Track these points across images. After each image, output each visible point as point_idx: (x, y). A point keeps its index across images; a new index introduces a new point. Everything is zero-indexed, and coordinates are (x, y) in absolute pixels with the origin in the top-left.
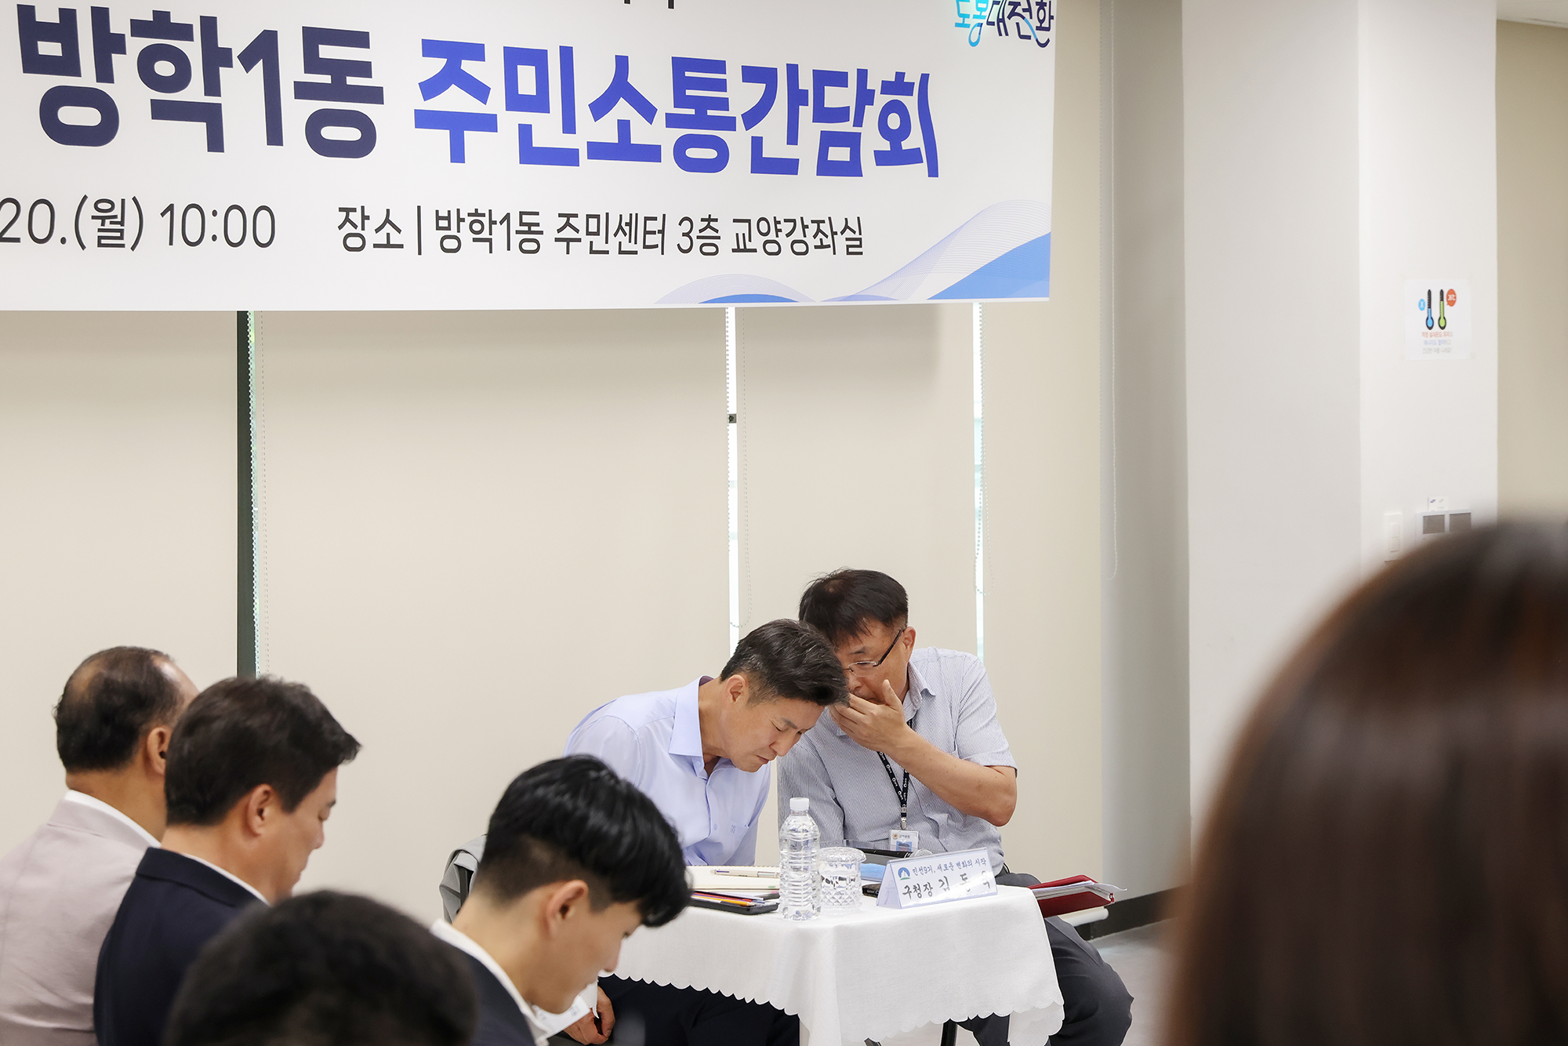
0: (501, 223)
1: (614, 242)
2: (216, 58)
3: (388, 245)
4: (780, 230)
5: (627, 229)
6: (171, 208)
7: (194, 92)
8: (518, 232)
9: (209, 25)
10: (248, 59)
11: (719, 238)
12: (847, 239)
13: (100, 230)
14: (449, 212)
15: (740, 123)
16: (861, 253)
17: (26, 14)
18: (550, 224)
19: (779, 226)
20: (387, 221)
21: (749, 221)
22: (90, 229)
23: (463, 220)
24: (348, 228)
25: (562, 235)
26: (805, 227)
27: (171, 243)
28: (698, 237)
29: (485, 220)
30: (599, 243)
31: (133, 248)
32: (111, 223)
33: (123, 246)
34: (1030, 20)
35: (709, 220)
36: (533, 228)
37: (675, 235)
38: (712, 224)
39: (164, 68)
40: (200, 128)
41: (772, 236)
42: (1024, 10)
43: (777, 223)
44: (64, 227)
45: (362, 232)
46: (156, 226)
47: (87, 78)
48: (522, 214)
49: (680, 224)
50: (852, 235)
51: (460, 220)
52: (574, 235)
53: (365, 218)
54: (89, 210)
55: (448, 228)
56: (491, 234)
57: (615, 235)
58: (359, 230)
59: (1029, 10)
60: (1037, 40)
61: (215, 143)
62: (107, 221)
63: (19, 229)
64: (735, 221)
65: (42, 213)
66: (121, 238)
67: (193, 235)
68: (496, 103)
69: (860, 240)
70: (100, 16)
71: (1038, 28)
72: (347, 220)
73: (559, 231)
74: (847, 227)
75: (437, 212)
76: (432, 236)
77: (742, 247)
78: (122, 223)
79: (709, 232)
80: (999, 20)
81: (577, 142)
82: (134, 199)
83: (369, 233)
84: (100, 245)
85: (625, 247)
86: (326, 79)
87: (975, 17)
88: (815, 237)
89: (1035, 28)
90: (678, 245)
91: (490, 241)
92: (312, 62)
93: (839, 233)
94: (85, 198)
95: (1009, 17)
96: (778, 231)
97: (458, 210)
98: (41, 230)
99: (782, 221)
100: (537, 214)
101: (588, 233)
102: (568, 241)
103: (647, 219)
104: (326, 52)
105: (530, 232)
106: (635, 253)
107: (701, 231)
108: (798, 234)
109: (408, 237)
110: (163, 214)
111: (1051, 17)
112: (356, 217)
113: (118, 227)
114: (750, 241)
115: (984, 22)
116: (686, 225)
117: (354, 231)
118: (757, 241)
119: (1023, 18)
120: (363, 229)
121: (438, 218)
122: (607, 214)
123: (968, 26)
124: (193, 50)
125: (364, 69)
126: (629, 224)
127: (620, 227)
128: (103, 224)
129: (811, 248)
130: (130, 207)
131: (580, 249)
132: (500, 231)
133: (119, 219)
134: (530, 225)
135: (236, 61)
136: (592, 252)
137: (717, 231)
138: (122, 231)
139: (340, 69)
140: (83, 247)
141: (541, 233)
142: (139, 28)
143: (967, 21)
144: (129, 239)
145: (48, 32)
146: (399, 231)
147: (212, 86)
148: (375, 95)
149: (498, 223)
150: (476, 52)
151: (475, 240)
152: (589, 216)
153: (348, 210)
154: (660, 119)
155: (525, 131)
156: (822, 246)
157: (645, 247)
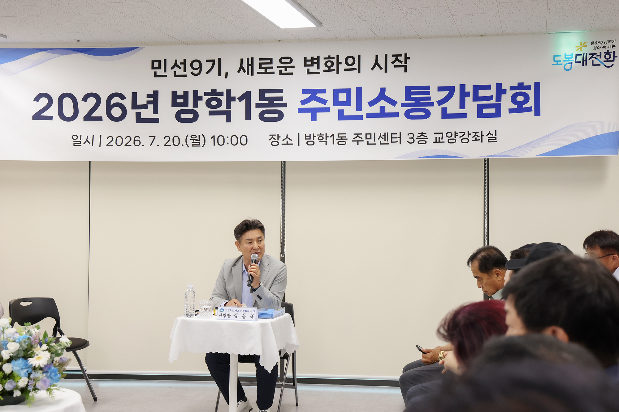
0: (330, 137)
1: (377, 142)
2: (230, 99)
3: (287, 144)
4: (457, 136)
5: (384, 137)
6: (214, 137)
7: (223, 108)
8: (337, 139)
9: (229, 92)
10: (240, 99)
11: (427, 139)
12: (488, 137)
13: (193, 142)
14: (310, 135)
15: (436, 104)
16: (496, 142)
17: (174, 94)
18: (350, 137)
19: (456, 134)
20: (287, 137)
21: (442, 133)
22: (190, 142)
23: (316, 137)
24: (273, 140)
25: (355, 140)
26: (469, 134)
27: (214, 145)
28: (417, 139)
29: (324, 137)
30: (371, 141)
31: (203, 147)
32: (196, 141)
33: (200, 146)
34: (600, 59)
35: (422, 133)
36: (343, 138)
37: (405, 138)
38: (423, 135)
39: (214, 103)
40: (224, 117)
41: (453, 137)
42: (597, 56)
43: (455, 133)
44: (183, 141)
45: (278, 141)
46: (210, 141)
47: (190, 106)
48: (338, 134)
49: (408, 135)
50: (492, 136)
51: (314, 137)
52: (361, 139)
53: (278, 137)
54: (189, 138)
55: (310, 139)
56: (326, 140)
57: (378, 139)
58: (277, 140)
59: (600, 56)
60: (605, 66)
61: (228, 120)
62: (195, 140)
63: (170, 143)
64: (435, 133)
65: (176, 139)
66: (199, 144)
67: (221, 143)
68: (330, 104)
69: (496, 138)
70: (195, 92)
71: (604, 61)
72: (272, 138)
73: (354, 138)
74: (489, 133)
75: (306, 135)
76: (303, 141)
77: (438, 141)
78: (199, 141)
79: (422, 137)
80: (583, 61)
81: (363, 113)
82: (203, 135)
83: (280, 141)
84: (193, 146)
85: (383, 142)
86: (267, 102)
87: (564, 61)
88: (473, 137)
89: (603, 62)
90: (408, 141)
91: (326, 142)
92: (262, 97)
93: (485, 136)
94: (188, 135)
95: (589, 59)
96: (455, 136)
97: (314, 134)
98: (176, 143)
99: (459, 133)
100: (345, 134)
101: (366, 139)
102: (358, 141)
103: (392, 134)
104: (267, 95)
105: (342, 139)
106: (388, 144)
107: (418, 137)
108: (466, 136)
109: (295, 141)
110: (211, 138)
111: (614, 57)
112: (276, 137)
113: (198, 141)
114: (442, 139)
115: (574, 62)
116: (411, 136)
117: (275, 140)
118: (445, 139)
119: (596, 58)
120: (278, 140)
121: (306, 136)
122: (375, 133)
123: (562, 64)
124: (223, 98)
125: (281, 98)
126: (385, 136)
127: (380, 137)
128: (194, 141)
129: (470, 140)
130: (202, 137)
131: (364, 144)
132: (330, 140)
133: (198, 140)
134: (342, 137)
135: (237, 99)
136: (368, 144)
137: (426, 137)
138: (199, 143)
139: (271, 99)
140: (188, 147)
141: (347, 139)
142: (206, 94)
143: (559, 63)
144: (202, 144)
145: (180, 97)
146: (291, 140)
147: (228, 106)
148: (285, 105)
149: (329, 137)
150: (323, 91)
151: (320, 142)
152: (366, 134)
153: (273, 135)
154: (399, 105)
155: (341, 112)
156: (476, 140)
157: (392, 142)
